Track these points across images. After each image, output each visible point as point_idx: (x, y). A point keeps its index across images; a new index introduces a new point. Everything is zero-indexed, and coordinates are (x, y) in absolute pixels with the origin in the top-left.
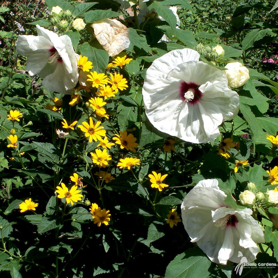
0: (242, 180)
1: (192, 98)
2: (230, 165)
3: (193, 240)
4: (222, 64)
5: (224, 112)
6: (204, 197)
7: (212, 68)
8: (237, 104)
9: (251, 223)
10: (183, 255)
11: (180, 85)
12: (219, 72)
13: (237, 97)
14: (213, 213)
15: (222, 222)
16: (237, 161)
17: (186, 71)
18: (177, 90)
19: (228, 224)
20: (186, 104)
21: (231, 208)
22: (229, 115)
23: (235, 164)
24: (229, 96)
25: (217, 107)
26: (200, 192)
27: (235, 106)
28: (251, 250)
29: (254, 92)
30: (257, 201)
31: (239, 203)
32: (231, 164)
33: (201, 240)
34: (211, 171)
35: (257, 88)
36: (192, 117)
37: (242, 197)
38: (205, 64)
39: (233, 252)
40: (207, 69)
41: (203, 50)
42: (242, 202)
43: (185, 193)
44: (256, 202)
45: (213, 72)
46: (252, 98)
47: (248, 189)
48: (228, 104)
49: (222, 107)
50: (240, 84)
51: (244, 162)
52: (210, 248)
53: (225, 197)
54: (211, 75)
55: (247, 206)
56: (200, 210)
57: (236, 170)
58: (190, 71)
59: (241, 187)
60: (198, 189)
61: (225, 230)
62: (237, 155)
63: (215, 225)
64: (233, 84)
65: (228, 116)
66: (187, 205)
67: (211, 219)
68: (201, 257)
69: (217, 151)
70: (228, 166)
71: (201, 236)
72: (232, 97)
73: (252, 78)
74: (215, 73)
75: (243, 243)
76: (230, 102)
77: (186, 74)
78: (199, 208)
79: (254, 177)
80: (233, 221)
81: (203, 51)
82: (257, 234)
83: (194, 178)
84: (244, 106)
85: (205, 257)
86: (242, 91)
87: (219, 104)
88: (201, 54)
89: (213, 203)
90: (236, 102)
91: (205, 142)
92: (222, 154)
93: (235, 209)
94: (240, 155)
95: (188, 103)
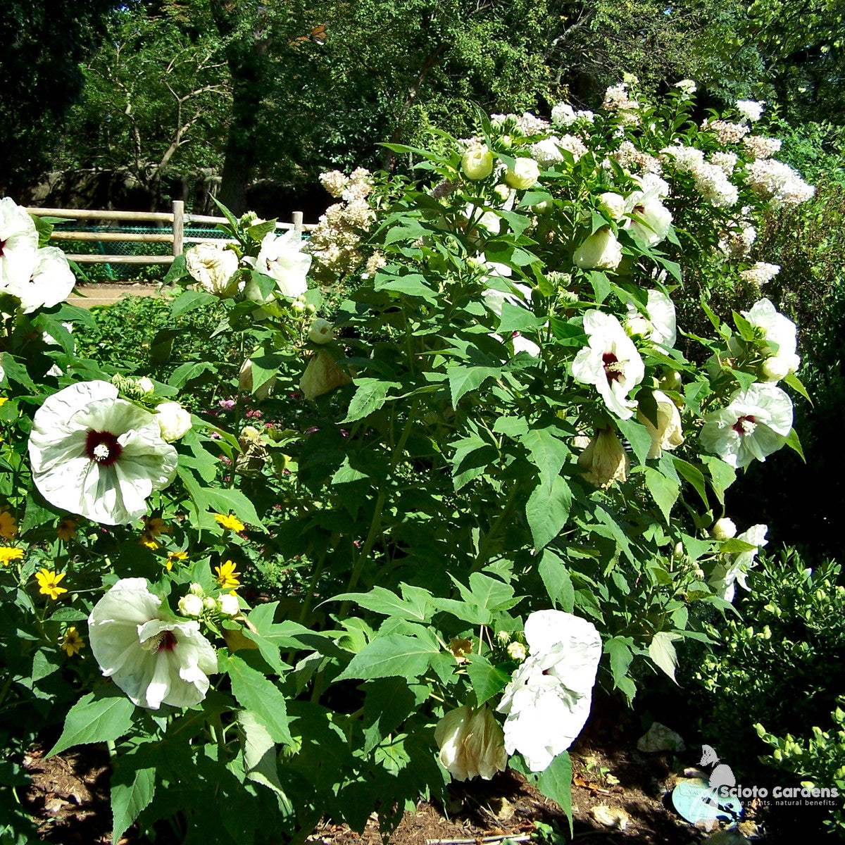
0: (180, 580)
1: (106, 455)
2: (160, 560)
3: (106, 673)
4: (151, 405)
5: (154, 477)
6: (126, 606)
7: (137, 409)
8: (174, 464)
9: (197, 644)
10: (91, 695)
11: (86, 436)
12: (147, 415)
13: (174, 454)
14: (140, 629)
15: (153, 643)
16: (170, 554)
17: (98, 414)
18: (82, 444)
19: (161, 646)
20: (96, 464)
21: (167, 621)
22: (162, 482)
23: (167, 557)
24: (162, 453)
25: (144, 469)
26: (119, 597)
27: (171, 469)
28: (198, 685)
29: (198, 449)
30: (206, 610)
31: (179, 614)
32: (161, 558)
33: (118, 673)
34: (130, 569)
35: (202, 443)
36: (104, 482)
37: (182, 605)
38: (127, 403)
39: (169, 689)
40: (130, 411)
41: (122, 385)
42: (184, 613)
43: (91, 603)
44: (204, 613)
45: (138, 416)
46: (194, 457)
47: (190, 593)
48: (159, 465)
49: (151, 470)
50: (178, 436)
51: (181, 555)
52: (133, 685)
53: (157, 605)
54: (134, 421)
55: (190, 617)
56: (118, 626)
57: (169, 566)
58: (103, 414)
59: (179, 591)
60: (118, 593)
61: (156, 656)
62: (170, 544)
63: (143, 648)
64: (168, 435)
65: (159, 484)
66: (99, 618)
67: (138, 638)
68: (119, 698)
69: (139, 539)
70: (156, 561)
71: (119, 666)
72: (165, 455)
73: (194, 429)
74: (141, 418)
75: (185, 674)
76: (163, 462)
77: (96, 419)
78: (117, 622)
79: (199, 577)
80: (169, 641)
81: (124, 385)
82: (206, 661)
83: (104, 579)
84: (182, 469)
85: (125, 699)
86: (181, 447)
87: (147, 465)
88: (120, 389)
89: (139, 615)
90: (172, 462)
91: (124, 522)
92: (146, 543)
93: (174, 622)
94: (175, 544)
95: (98, 463)
